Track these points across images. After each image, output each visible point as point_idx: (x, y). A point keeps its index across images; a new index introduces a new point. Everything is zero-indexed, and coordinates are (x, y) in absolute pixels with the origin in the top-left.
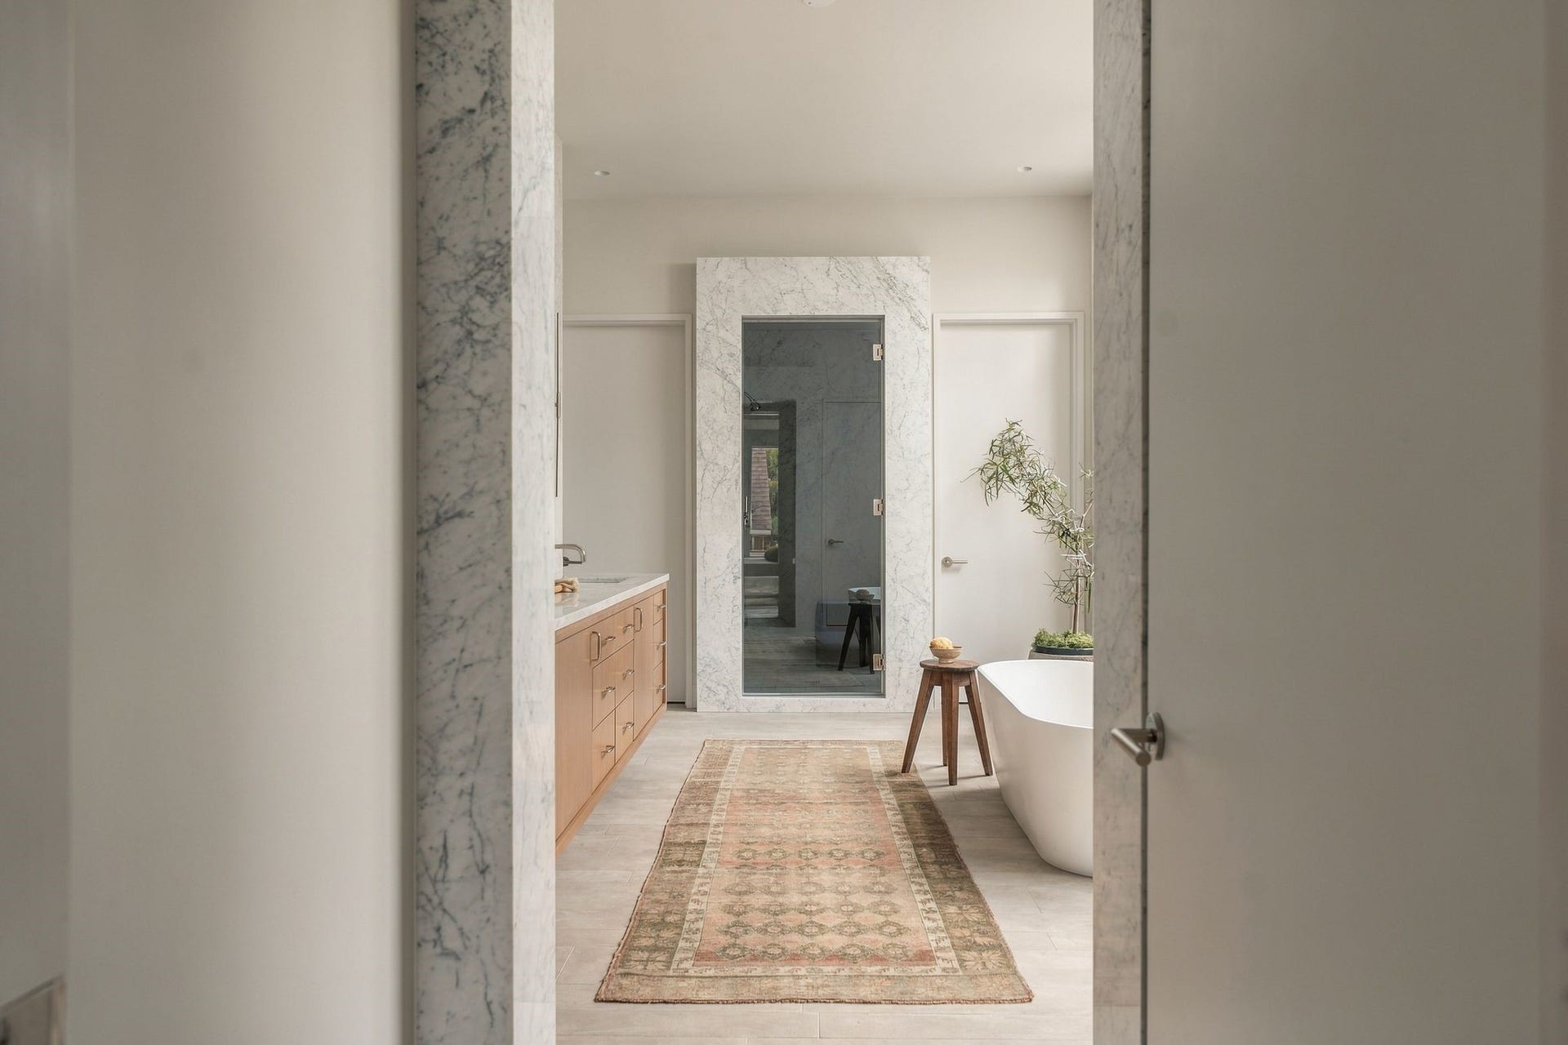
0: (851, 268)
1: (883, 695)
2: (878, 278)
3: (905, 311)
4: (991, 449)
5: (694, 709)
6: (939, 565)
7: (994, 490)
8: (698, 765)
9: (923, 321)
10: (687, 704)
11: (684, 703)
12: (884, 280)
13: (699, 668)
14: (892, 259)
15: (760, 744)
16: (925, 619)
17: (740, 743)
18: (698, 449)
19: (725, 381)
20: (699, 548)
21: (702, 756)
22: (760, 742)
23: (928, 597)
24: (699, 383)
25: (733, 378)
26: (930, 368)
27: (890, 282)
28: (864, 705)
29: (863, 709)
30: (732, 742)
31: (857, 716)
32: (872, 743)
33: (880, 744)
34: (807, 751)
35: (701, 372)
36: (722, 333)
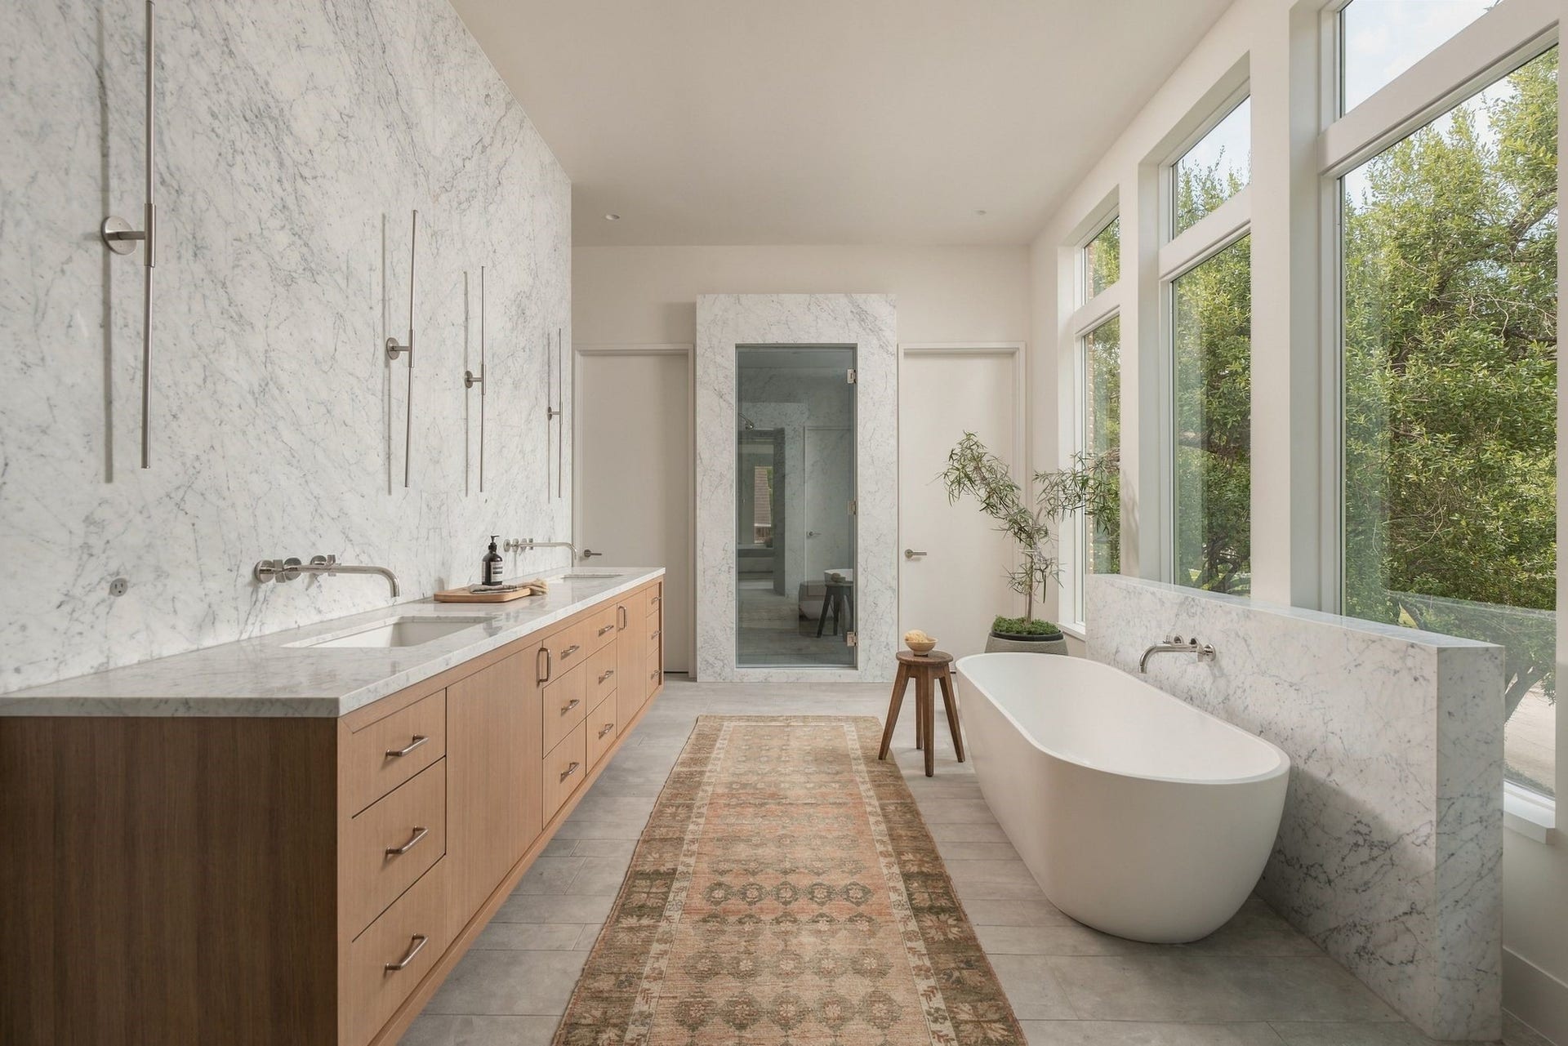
0: (827, 302)
1: (855, 667)
2: (852, 312)
3: (875, 341)
4: (951, 457)
5: (694, 679)
6: (903, 557)
7: (956, 493)
8: (688, 748)
9: (890, 349)
10: (690, 674)
11: (687, 673)
12: (857, 313)
13: (699, 645)
14: (864, 296)
15: (748, 720)
16: (892, 603)
17: (730, 718)
18: (698, 457)
19: (721, 400)
20: (699, 543)
21: (693, 737)
22: (749, 718)
23: (894, 584)
24: (698, 402)
25: (728, 397)
26: (896, 388)
27: (861, 315)
28: (840, 676)
29: (839, 680)
30: (722, 718)
31: (833, 686)
32: (847, 719)
33: (856, 720)
34: (789, 729)
35: (700, 392)
36: (718, 359)
